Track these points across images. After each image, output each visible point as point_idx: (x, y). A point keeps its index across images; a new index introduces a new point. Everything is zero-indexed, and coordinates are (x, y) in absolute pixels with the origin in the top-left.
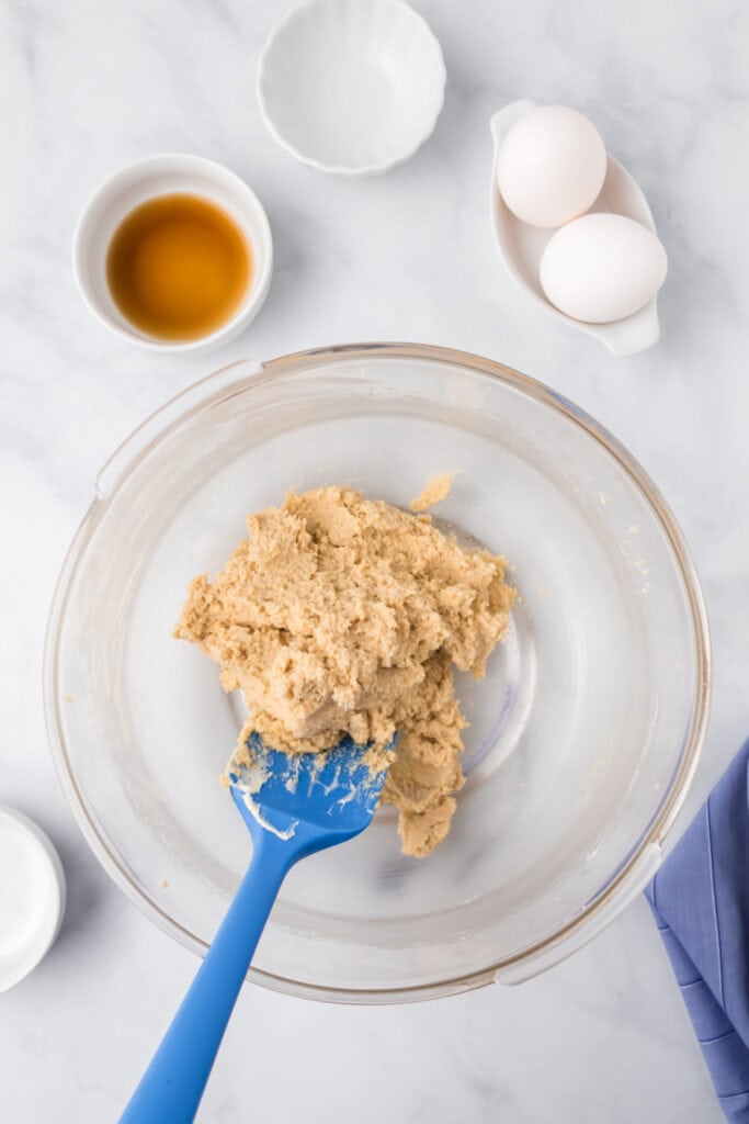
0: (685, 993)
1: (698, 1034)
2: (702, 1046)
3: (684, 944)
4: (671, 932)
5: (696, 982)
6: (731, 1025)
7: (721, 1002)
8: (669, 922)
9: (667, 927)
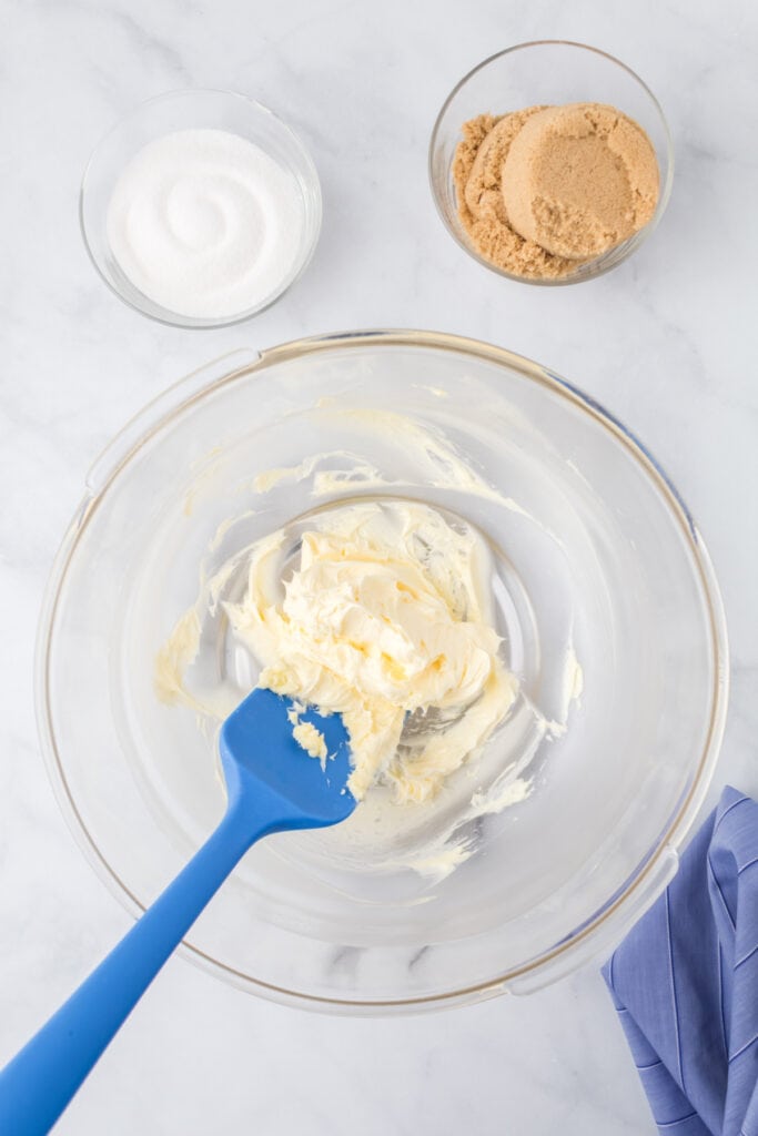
0: (642, 1075)
1: (656, 1118)
2: (659, 1128)
3: (642, 1026)
4: (628, 1013)
5: (654, 1064)
6: (691, 1107)
7: (681, 1086)
8: (626, 1005)
9: (624, 1009)
